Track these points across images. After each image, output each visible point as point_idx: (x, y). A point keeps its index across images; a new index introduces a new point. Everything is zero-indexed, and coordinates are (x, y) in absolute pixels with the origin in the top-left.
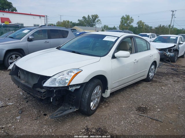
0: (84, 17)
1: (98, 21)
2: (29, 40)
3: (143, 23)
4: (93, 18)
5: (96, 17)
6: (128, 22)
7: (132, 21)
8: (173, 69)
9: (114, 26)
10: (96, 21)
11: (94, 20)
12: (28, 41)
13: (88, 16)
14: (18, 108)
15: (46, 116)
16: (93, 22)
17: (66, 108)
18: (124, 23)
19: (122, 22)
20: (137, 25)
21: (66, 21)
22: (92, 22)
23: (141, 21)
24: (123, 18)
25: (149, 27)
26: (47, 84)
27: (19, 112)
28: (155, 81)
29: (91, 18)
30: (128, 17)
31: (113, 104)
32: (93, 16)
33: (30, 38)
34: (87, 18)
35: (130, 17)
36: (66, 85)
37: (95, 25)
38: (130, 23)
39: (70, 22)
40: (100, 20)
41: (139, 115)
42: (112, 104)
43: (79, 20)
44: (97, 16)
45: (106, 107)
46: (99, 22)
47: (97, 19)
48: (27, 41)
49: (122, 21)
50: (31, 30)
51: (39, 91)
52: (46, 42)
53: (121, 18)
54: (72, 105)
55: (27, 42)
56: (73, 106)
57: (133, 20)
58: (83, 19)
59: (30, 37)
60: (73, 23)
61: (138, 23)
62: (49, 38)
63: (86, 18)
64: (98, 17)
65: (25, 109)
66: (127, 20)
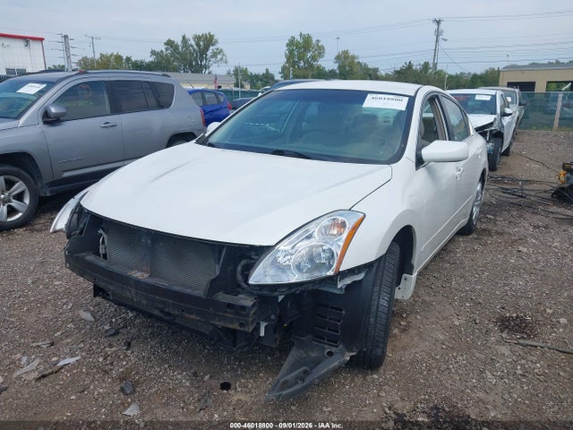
0: (170, 43)
1: (215, 55)
2: (49, 120)
3: (354, 57)
4: (198, 45)
5: (208, 41)
6: (309, 54)
7: (320, 51)
8: (505, 191)
9: (267, 70)
10: (209, 53)
11: (203, 52)
12: (45, 123)
13: (184, 37)
14: (106, 372)
15: (232, 392)
16: (201, 56)
17: (314, 355)
18: (296, 59)
19: (290, 56)
20: (337, 65)
21: (111, 55)
22: (196, 60)
23: (346, 53)
24: (291, 43)
25: (370, 69)
26: (262, 275)
27: (122, 390)
28: (484, 230)
29: (192, 46)
30: (307, 40)
31: (419, 317)
32: (198, 38)
33: (55, 114)
34: (180, 43)
35: (314, 41)
36: (328, 274)
37: (206, 67)
38: (314, 58)
39: (124, 58)
40: (221, 51)
41: (519, 344)
42: (416, 319)
43: (153, 53)
44: (212, 37)
45: (404, 330)
46: (219, 57)
47: (211, 48)
48: (41, 123)
49: (291, 52)
50: (51, 84)
51: (230, 306)
52: (107, 126)
53: (287, 45)
54: (333, 341)
55: (41, 127)
56: (336, 343)
57: (324, 49)
58: (167, 49)
59: (53, 110)
60: (136, 62)
61: (338, 58)
62: (116, 109)
63: (177, 47)
64: (216, 41)
65: (137, 373)
66: (305, 51)
